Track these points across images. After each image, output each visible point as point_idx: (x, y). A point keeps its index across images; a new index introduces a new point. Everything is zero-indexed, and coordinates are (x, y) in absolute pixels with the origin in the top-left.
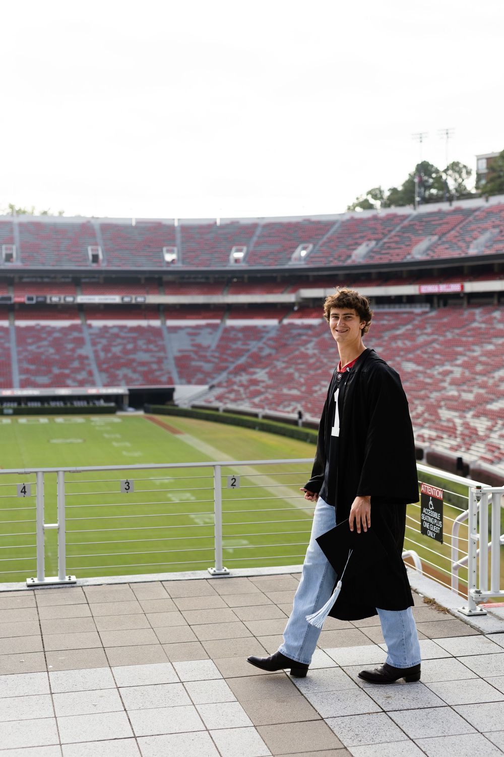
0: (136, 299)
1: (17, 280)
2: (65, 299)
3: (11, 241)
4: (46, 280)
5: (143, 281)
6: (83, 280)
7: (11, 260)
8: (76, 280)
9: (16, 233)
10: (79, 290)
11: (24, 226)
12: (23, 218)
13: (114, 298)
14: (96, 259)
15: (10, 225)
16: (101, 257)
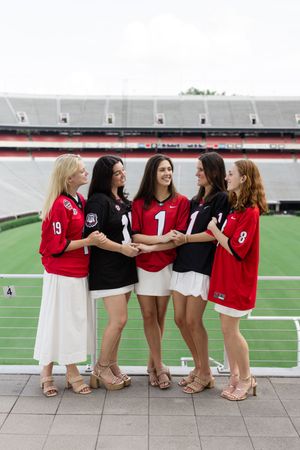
1: (207, 135)
2: (236, 146)
3: (203, 111)
4: (224, 135)
5: (282, 135)
6: (246, 135)
7: (205, 122)
8: (242, 135)
9: (206, 107)
10: (243, 141)
11: (210, 103)
12: (210, 98)
13: (265, 145)
14: (254, 121)
15: (202, 102)
16: (257, 120)
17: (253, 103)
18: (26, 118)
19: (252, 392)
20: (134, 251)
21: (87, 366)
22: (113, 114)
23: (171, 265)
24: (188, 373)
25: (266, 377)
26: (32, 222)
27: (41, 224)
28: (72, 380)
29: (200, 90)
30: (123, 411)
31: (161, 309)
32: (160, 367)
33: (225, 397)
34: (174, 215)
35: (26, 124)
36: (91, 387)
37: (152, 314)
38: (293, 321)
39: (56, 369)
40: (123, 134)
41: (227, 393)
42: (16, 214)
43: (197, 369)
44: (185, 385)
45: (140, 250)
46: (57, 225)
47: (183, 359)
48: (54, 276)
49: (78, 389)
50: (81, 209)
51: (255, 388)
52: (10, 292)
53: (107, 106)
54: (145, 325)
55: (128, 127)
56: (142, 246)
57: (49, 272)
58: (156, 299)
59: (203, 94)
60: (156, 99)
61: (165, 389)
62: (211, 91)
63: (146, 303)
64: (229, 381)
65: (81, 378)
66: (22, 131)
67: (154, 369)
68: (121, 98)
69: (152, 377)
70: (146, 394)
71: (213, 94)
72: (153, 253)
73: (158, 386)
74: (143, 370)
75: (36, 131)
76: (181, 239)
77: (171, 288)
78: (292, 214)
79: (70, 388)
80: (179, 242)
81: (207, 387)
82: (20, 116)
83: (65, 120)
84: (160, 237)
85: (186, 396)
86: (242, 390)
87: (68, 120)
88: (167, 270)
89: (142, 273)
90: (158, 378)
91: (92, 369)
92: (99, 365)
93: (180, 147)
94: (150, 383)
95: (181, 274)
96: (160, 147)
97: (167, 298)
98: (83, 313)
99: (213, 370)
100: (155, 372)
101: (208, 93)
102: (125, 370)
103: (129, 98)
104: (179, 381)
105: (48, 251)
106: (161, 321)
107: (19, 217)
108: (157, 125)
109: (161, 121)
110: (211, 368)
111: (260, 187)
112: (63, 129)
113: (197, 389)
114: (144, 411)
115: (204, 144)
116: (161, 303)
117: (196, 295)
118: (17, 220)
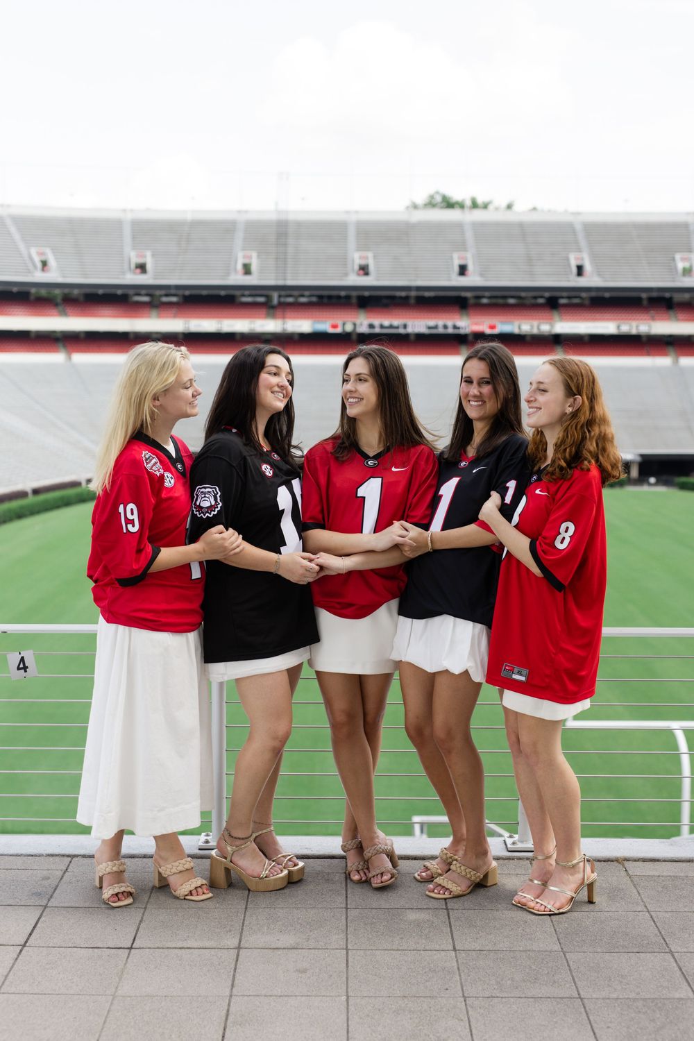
0: (637, 327)
1: (472, 301)
2: (538, 328)
3: (462, 247)
4: (511, 301)
5: (645, 302)
6: (562, 301)
7: (466, 273)
8: (552, 301)
9: (469, 236)
10: (556, 315)
11: (479, 227)
12: (479, 215)
13: (606, 326)
14: (580, 270)
15: (459, 226)
16: (588, 268)
17: (579, 227)
18: (52, 262)
19: (584, 895)
20: (308, 570)
21: (203, 837)
22: (254, 255)
23: (394, 603)
24: (437, 852)
25: (617, 860)
26: (66, 503)
27: (89, 507)
28: (170, 869)
29: (456, 196)
30: (288, 940)
31: (371, 706)
32: (372, 837)
33: (523, 907)
34: (400, 488)
35: (53, 276)
36: (213, 885)
37: (350, 716)
38: (670, 732)
39: (128, 846)
40: (275, 301)
41: (527, 897)
42: (28, 485)
43: (456, 842)
44: (430, 879)
45: (322, 568)
46: (130, 512)
47: (416, 819)
48: (122, 629)
49: (182, 890)
50: (183, 474)
51: (591, 886)
52: (22, 666)
53: (239, 236)
54: (336, 743)
55: (290, 283)
56: (326, 559)
57: (109, 621)
58: (359, 681)
59: (461, 206)
60: (353, 218)
61: (383, 889)
62: (480, 201)
63: (336, 689)
64: (532, 869)
65: (188, 863)
66: (43, 292)
67: (359, 843)
68: (274, 217)
69: (353, 862)
70: (340, 900)
71: (485, 206)
72: (351, 574)
73: (368, 882)
74: (333, 844)
75: (76, 292)
76: (419, 543)
77: (395, 657)
78: (667, 483)
79: (163, 886)
80: (413, 549)
81: (480, 885)
82: (37, 260)
83: (142, 268)
84: (367, 537)
85: (435, 904)
86: (562, 891)
87: (149, 267)
88: (385, 614)
89: (328, 621)
90: (366, 864)
91: (213, 843)
92: (228, 835)
93: (410, 330)
94: (348, 876)
95: (419, 624)
96: (363, 329)
97: (386, 679)
98: (189, 715)
99: (495, 846)
100: (360, 848)
101: (475, 205)
102: (290, 844)
103: (291, 217)
104: (416, 869)
105: (106, 571)
106: (371, 732)
107: (36, 492)
108: (355, 280)
109: (364, 270)
110: (490, 840)
111: (604, 421)
112: (138, 288)
113: (456, 889)
114: (337, 939)
115: (465, 324)
116: (371, 689)
117: (457, 670)
118: (31, 499)
